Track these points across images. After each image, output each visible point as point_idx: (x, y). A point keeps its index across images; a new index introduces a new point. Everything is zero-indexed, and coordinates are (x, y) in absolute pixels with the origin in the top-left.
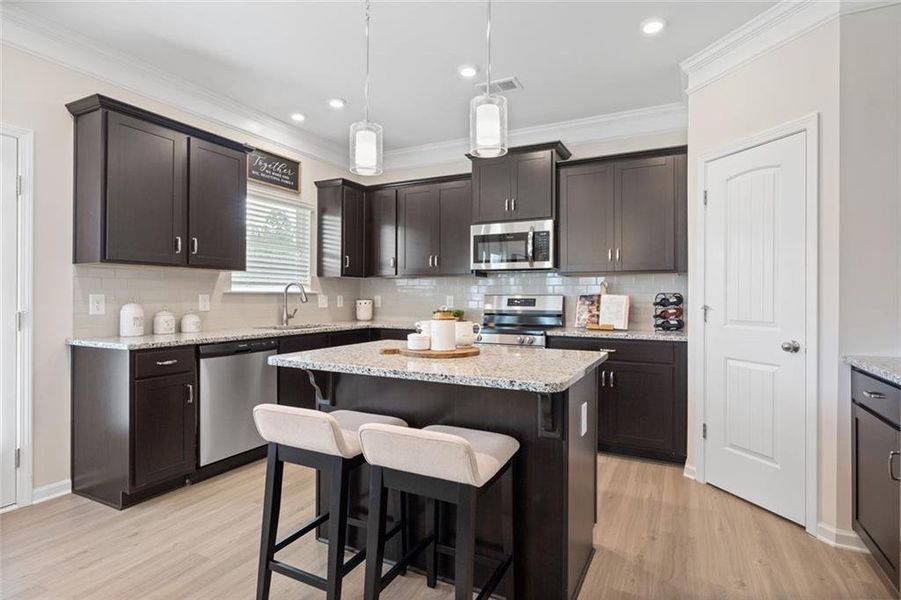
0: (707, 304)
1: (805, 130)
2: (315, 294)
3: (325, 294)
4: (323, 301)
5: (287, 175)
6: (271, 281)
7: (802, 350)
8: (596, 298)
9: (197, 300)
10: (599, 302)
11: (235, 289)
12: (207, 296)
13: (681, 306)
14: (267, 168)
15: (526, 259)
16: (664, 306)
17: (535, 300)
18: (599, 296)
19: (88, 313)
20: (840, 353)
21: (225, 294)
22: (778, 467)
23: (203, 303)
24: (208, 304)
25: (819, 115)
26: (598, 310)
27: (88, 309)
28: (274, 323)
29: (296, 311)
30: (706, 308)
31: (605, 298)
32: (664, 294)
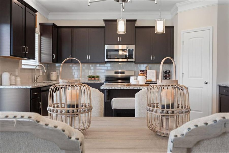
0: (183, 73)
1: (209, 30)
7: (208, 83)
8: (145, 71)
10: (146, 72)
13: (169, 74)
15: (126, 58)
16: (166, 73)
17: (124, 72)
18: (147, 71)
20: (217, 83)
21: (21, 69)
22: (202, 113)
25: (213, 27)
26: (147, 75)
29: (39, 76)
30: (183, 74)
31: (148, 71)
32: (166, 70)
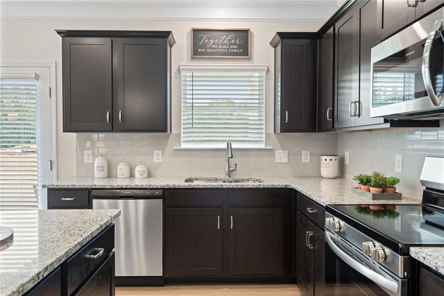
2: (271, 150)
3: (283, 149)
4: (281, 156)
5: (235, 44)
6: (219, 139)
9: (152, 155)
11: (184, 146)
12: (160, 152)
14: (214, 44)
19: (84, 162)
21: (175, 150)
23: (157, 157)
24: (160, 157)
27: (84, 160)
28: (223, 176)
29: (236, 165)
